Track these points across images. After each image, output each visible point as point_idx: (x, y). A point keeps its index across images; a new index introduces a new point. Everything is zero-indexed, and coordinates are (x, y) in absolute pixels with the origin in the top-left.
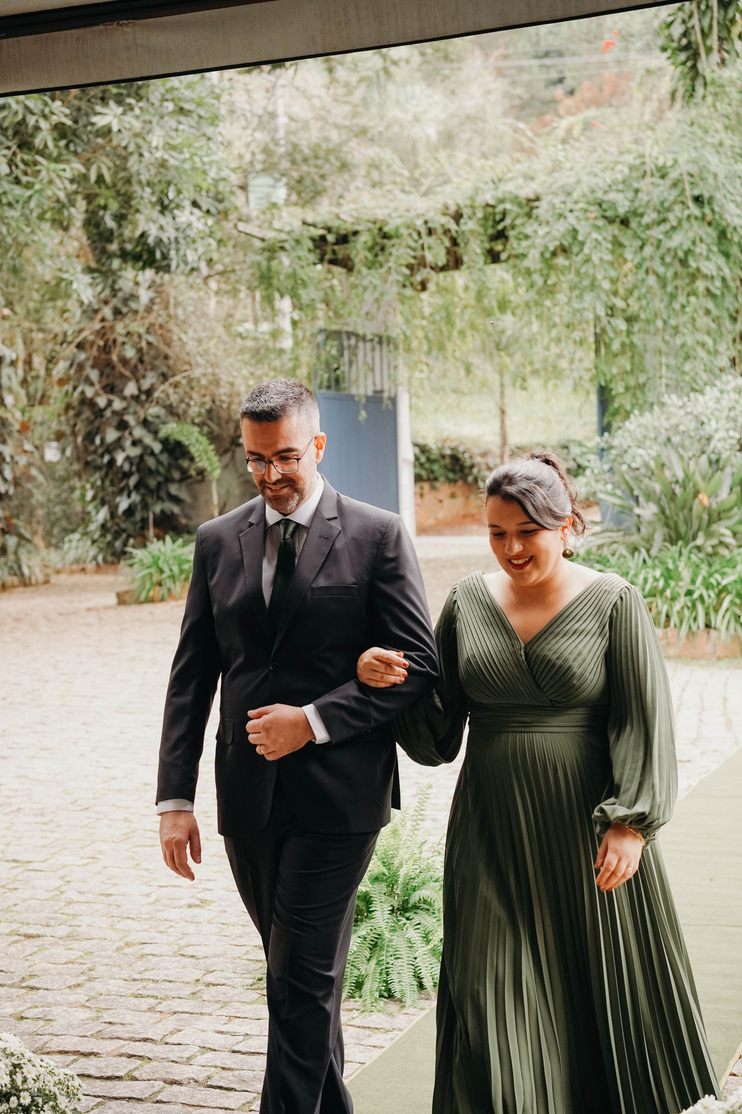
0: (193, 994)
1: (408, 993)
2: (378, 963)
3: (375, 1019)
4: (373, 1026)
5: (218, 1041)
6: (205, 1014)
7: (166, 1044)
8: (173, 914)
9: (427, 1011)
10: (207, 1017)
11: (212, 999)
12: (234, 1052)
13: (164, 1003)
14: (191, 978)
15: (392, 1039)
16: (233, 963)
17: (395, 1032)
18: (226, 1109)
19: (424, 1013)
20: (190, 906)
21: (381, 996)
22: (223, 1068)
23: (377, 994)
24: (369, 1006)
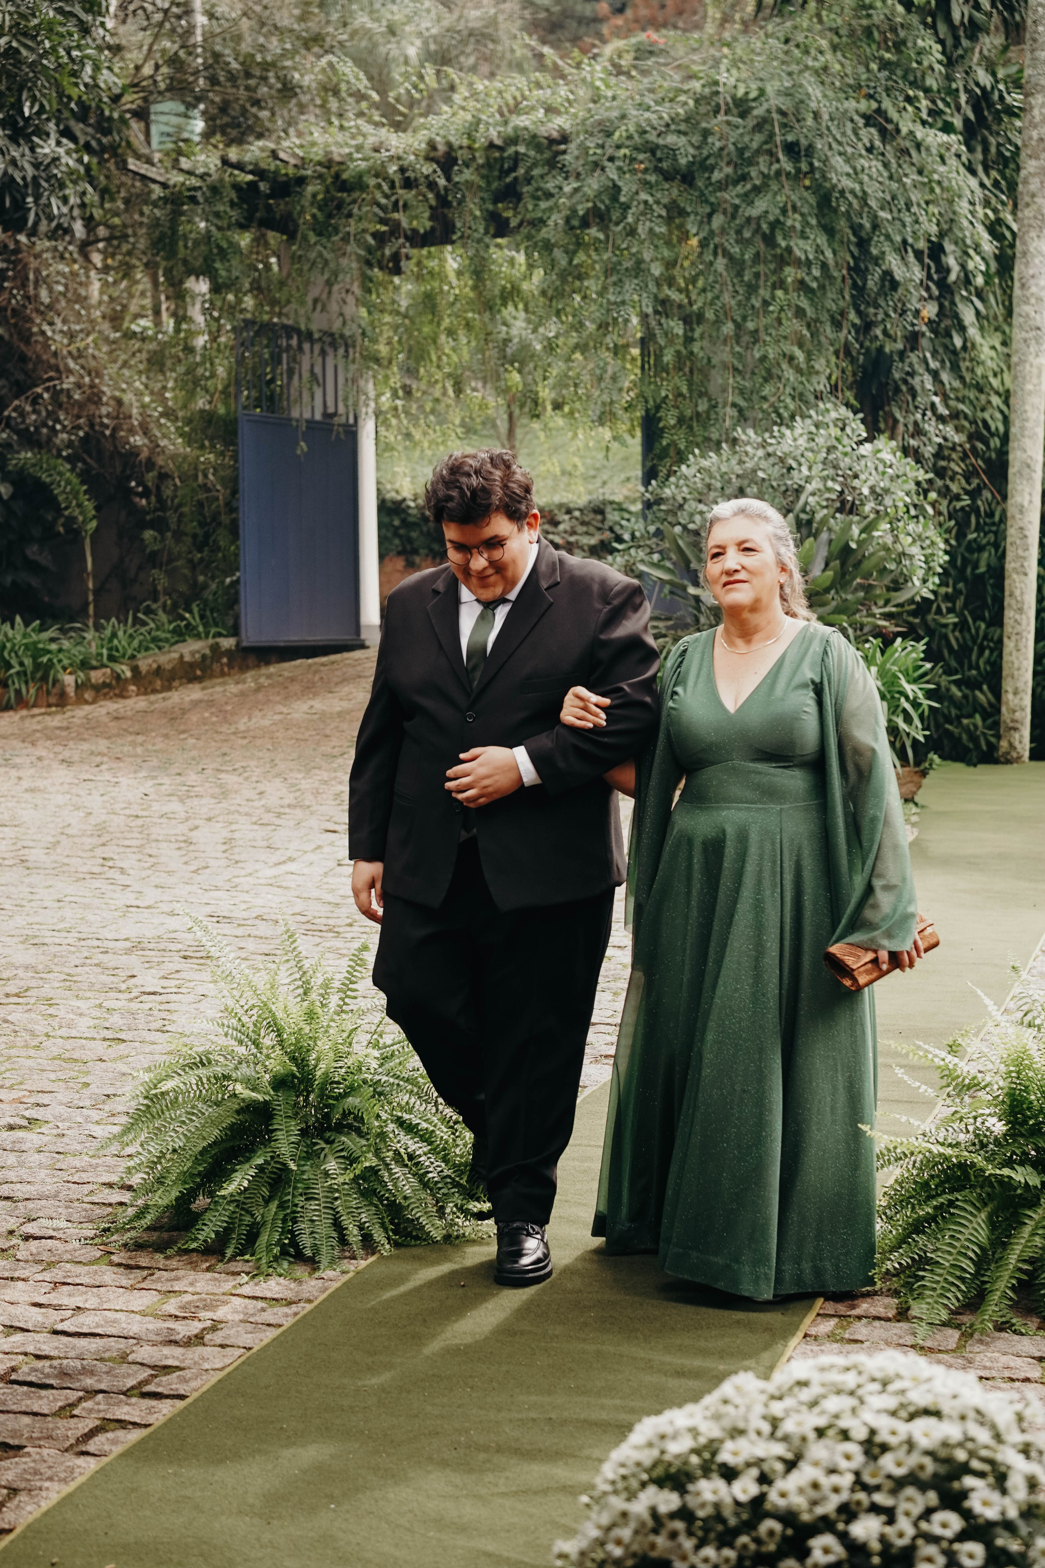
0: (3, 1250)
1: (324, 1250)
2: (282, 1206)
3: (274, 1286)
4: (269, 1295)
5: (34, 1317)
6: (19, 1279)
9: (351, 1275)
10: (20, 1283)
11: (30, 1258)
12: (56, 1332)
14: (2, 1229)
15: (296, 1314)
16: (67, 1207)
17: (302, 1304)
18: (35, 1414)
19: (347, 1277)
20: (11, 1128)
21: (284, 1253)
22: (38, 1357)
23: (276, 1250)
24: (264, 1267)
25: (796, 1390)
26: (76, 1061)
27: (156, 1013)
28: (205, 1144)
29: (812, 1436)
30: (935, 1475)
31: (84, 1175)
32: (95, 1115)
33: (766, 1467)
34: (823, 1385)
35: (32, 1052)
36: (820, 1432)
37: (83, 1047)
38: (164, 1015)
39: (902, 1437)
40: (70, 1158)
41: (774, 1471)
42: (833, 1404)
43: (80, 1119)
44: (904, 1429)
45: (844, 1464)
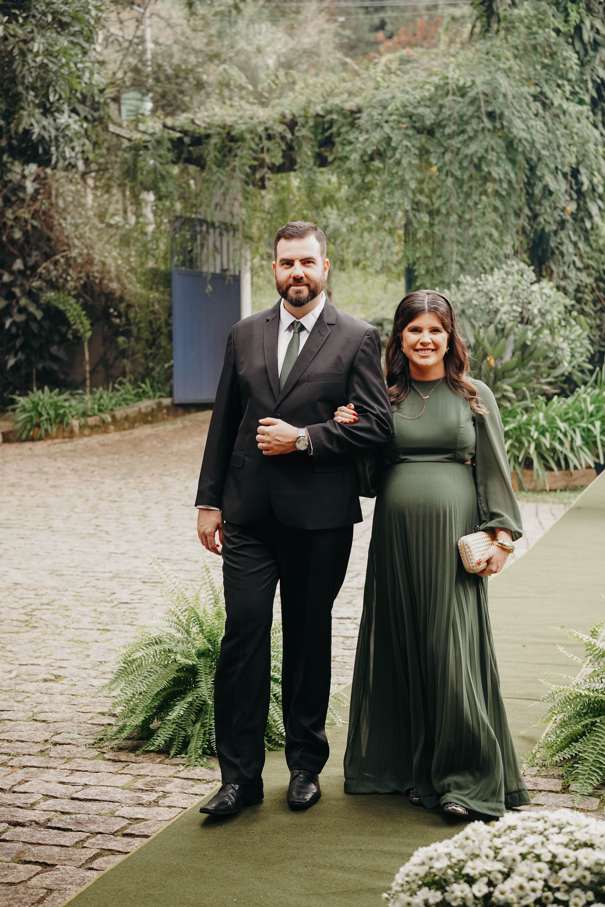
0: (42, 751)
2: (203, 726)
3: (199, 772)
4: (196, 777)
5: (61, 790)
6: (51, 768)
7: (14, 792)
8: (30, 687)
10: (52, 771)
11: (58, 756)
12: (73, 799)
13: (16, 759)
14: (40, 739)
15: (212, 788)
16: (78, 726)
17: (215, 783)
18: (62, 846)
20: (45, 680)
21: (204, 753)
22: (63, 813)
23: (200, 751)
24: (193, 761)
25: (508, 832)
26: (82, 642)
27: (127, 614)
28: (159, 689)
29: (519, 858)
30: (592, 882)
31: (87, 708)
32: (93, 673)
33: (492, 877)
34: (524, 829)
35: (57, 637)
36: (524, 856)
37: (86, 634)
38: (133, 615)
39: (572, 859)
40: (79, 698)
41: (497, 879)
42: (531, 840)
43: (84, 676)
44: (573, 854)
45: (538, 875)
